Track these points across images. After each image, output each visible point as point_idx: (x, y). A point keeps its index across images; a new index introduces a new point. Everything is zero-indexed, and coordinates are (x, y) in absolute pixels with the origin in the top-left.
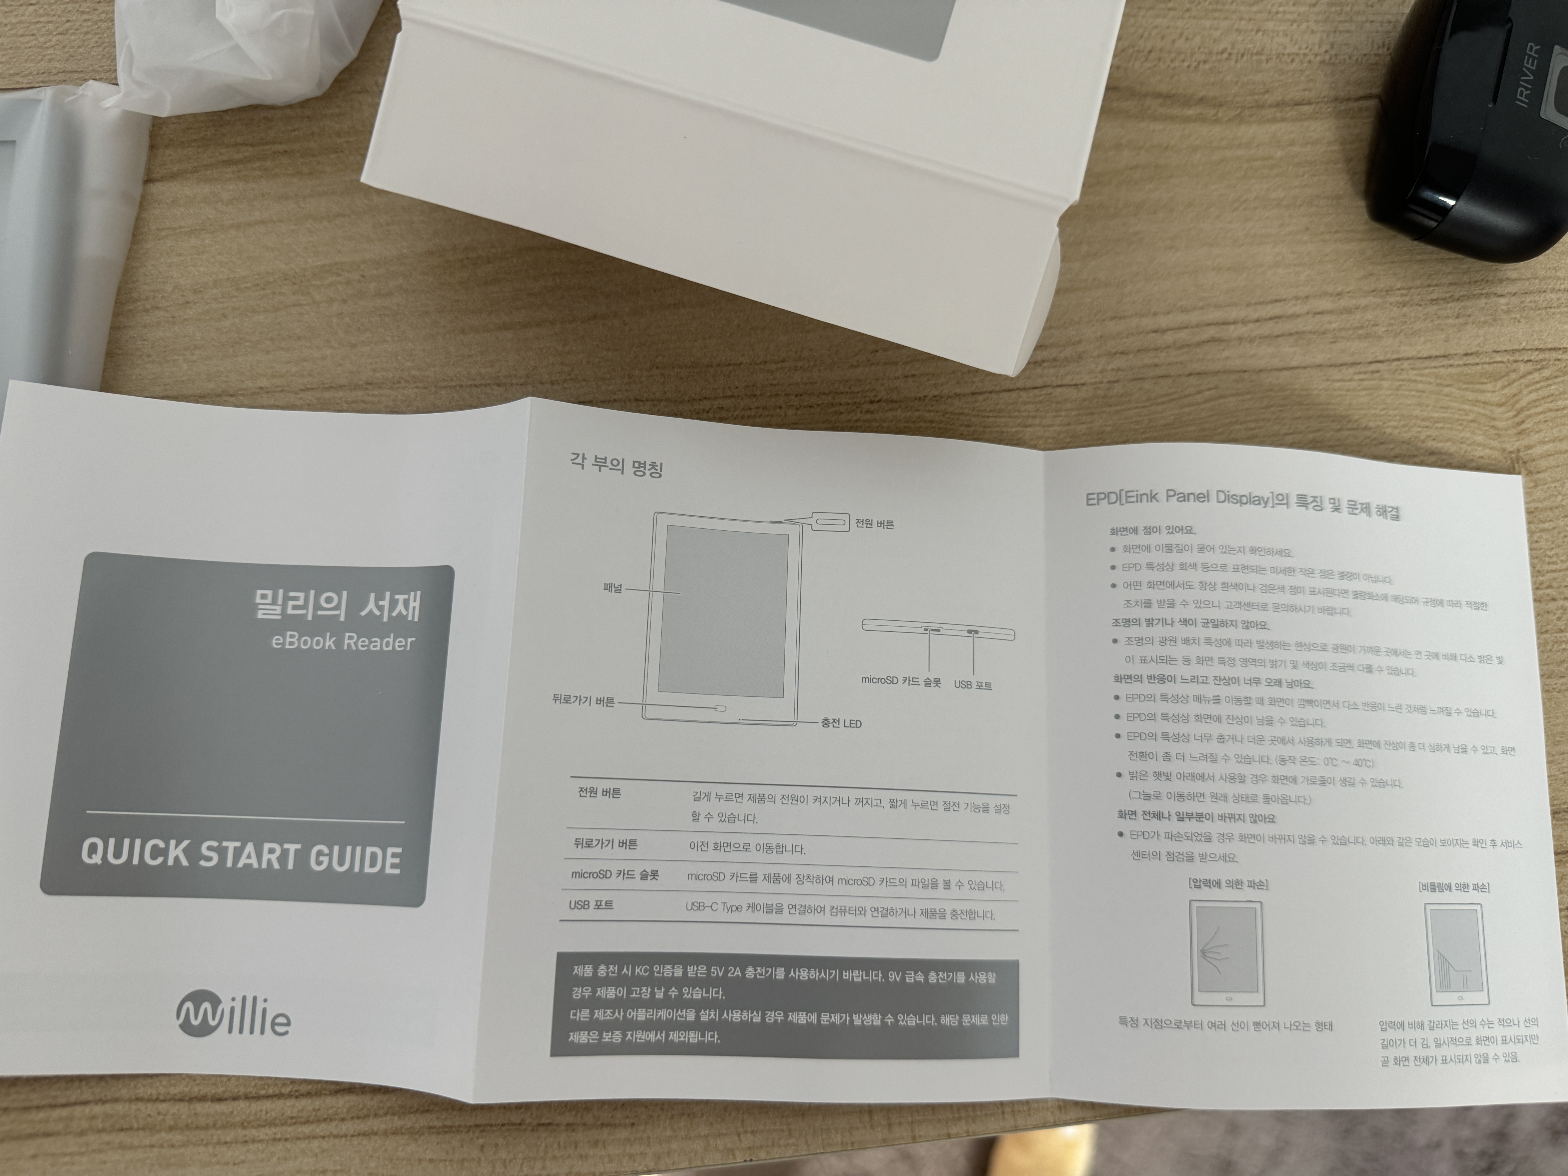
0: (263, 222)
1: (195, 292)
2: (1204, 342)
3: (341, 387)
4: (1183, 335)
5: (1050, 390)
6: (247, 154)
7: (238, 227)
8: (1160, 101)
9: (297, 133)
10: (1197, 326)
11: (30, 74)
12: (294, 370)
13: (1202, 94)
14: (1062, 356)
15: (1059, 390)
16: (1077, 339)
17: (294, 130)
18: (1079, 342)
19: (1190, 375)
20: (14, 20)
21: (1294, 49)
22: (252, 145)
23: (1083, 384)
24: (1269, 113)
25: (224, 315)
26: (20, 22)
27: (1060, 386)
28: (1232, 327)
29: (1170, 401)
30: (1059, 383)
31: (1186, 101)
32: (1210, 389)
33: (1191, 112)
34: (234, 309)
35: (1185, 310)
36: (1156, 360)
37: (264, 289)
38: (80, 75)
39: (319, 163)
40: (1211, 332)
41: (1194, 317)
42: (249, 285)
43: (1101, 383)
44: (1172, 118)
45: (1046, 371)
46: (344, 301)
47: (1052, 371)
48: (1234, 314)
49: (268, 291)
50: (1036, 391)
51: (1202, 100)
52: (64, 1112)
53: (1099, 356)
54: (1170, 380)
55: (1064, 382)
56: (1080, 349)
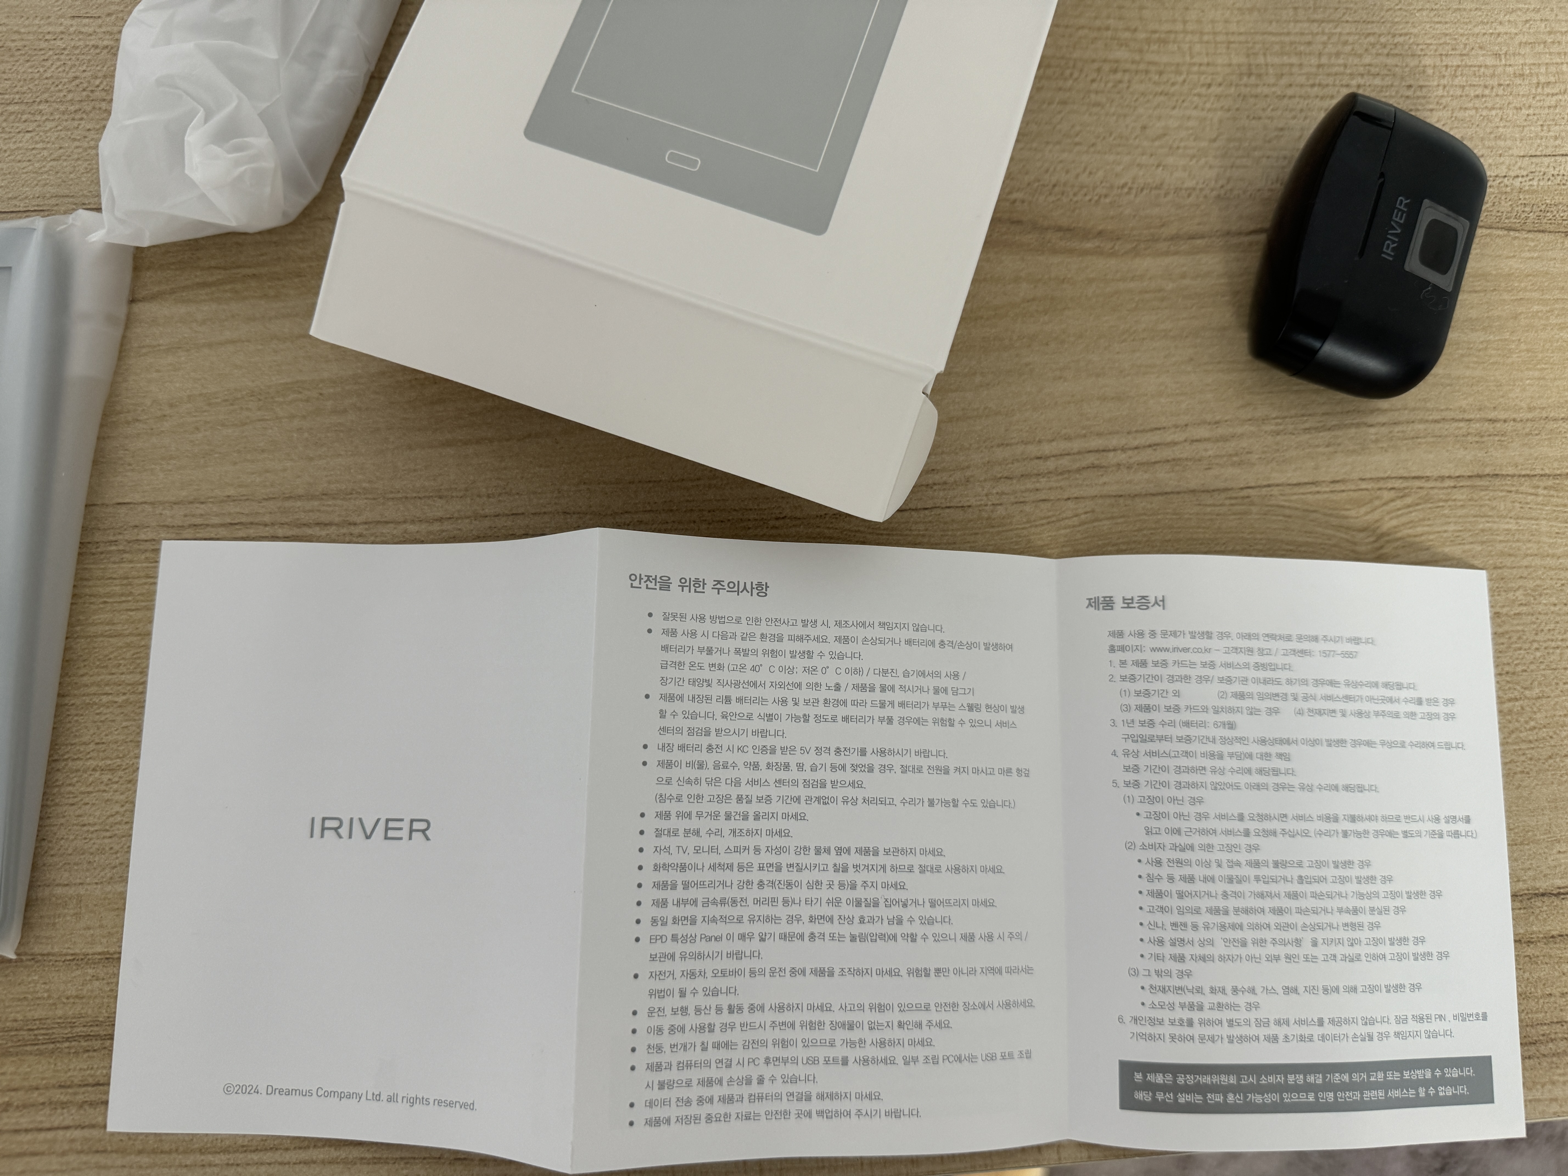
0: (232, 342)
1: (171, 406)
2: (1084, 468)
3: (300, 497)
4: (1065, 462)
5: (939, 511)
6: (220, 277)
7: (210, 345)
8: (1060, 234)
9: (264, 258)
10: (1079, 453)
11: (26, 198)
12: (258, 480)
13: (1100, 228)
14: (952, 479)
15: (947, 510)
16: (966, 464)
17: (262, 255)
18: (968, 467)
19: (1069, 499)
20: (12, 146)
21: (1190, 184)
22: (225, 269)
23: (969, 506)
24: (1163, 246)
25: (197, 429)
26: (18, 148)
27: (949, 507)
28: (1111, 454)
29: (1048, 523)
30: (948, 505)
31: (1086, 234)
32: (1086, 513)
33: (1089, 245)
34: (206, 422)
35: (1068, 438)
36: (1038, 485)
37: (232, 405)
38: (71, 200)
39: (284, 286)
40: (1091, 459)
41: (1076, 445)
42: (219, 400)
43: (986, 505)
44: (1071, 252)
45: (936, 494)
46: (304, 417)
47: (941, 494)
48: (1114, 442)
49: (236, 407)
50: (927, 512)
51: (1100, 233)
52: (50, 1135)
53: (985, 480)
54: (1049, 504)
55: (952, 504)
56: (968, 473)
